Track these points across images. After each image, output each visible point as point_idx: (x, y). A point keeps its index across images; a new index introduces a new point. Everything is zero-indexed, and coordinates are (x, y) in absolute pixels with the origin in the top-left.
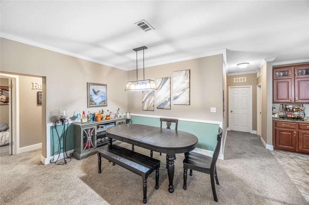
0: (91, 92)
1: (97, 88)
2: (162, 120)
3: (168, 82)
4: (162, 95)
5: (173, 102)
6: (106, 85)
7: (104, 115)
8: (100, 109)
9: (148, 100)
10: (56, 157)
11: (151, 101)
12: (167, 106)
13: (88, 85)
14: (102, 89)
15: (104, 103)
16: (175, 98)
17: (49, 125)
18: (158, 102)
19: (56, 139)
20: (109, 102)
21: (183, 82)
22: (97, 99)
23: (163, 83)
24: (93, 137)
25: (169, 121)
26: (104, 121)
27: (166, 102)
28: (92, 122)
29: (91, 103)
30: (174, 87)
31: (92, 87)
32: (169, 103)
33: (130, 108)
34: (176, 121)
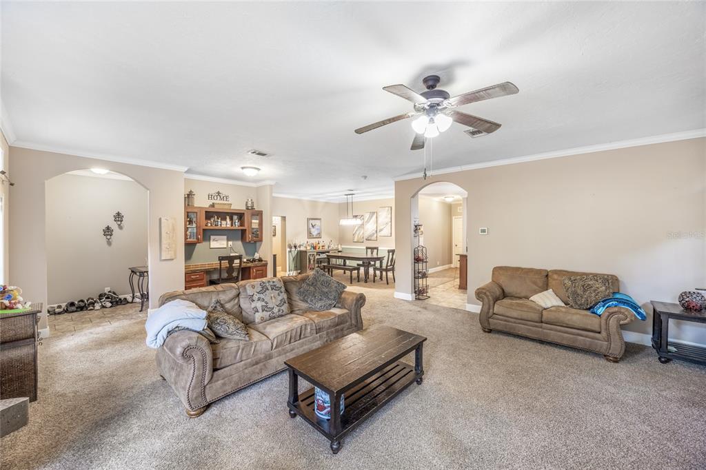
0: (310, 225)
1: (313, 222)
2: (367, 248)
3: (375, 216)
4: (370, 228)
5: (379, 234)
6: (320, 219)
7: (320, 245)
8: (317, 240)
9: (358, 233)
10: (291, 273)
11: (361, 233)
12: (374, 238)
13: (308, 220)
14: (317, 223)
15: (319, 236)
16: (381, 230)
17: (288, 250)
18: (367, 235)
19: (292, 259)
20: (323, 235)
21: (386, 217)
22: (314, 232)
23: (371, 217)
24: (314, 261)
25: (373, 249)
26: (321, 250)
27: (374, 234)
28: (312, 250)
29: (310, 235)
30: (380, 220)
31: (311, 222)
32: (375, 235)
33: (341, 240)
34: (377, 248)
